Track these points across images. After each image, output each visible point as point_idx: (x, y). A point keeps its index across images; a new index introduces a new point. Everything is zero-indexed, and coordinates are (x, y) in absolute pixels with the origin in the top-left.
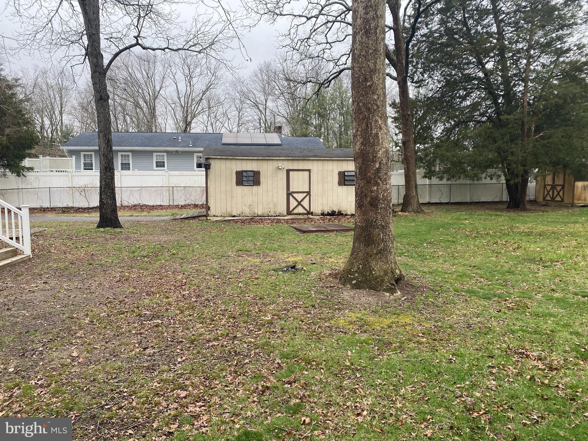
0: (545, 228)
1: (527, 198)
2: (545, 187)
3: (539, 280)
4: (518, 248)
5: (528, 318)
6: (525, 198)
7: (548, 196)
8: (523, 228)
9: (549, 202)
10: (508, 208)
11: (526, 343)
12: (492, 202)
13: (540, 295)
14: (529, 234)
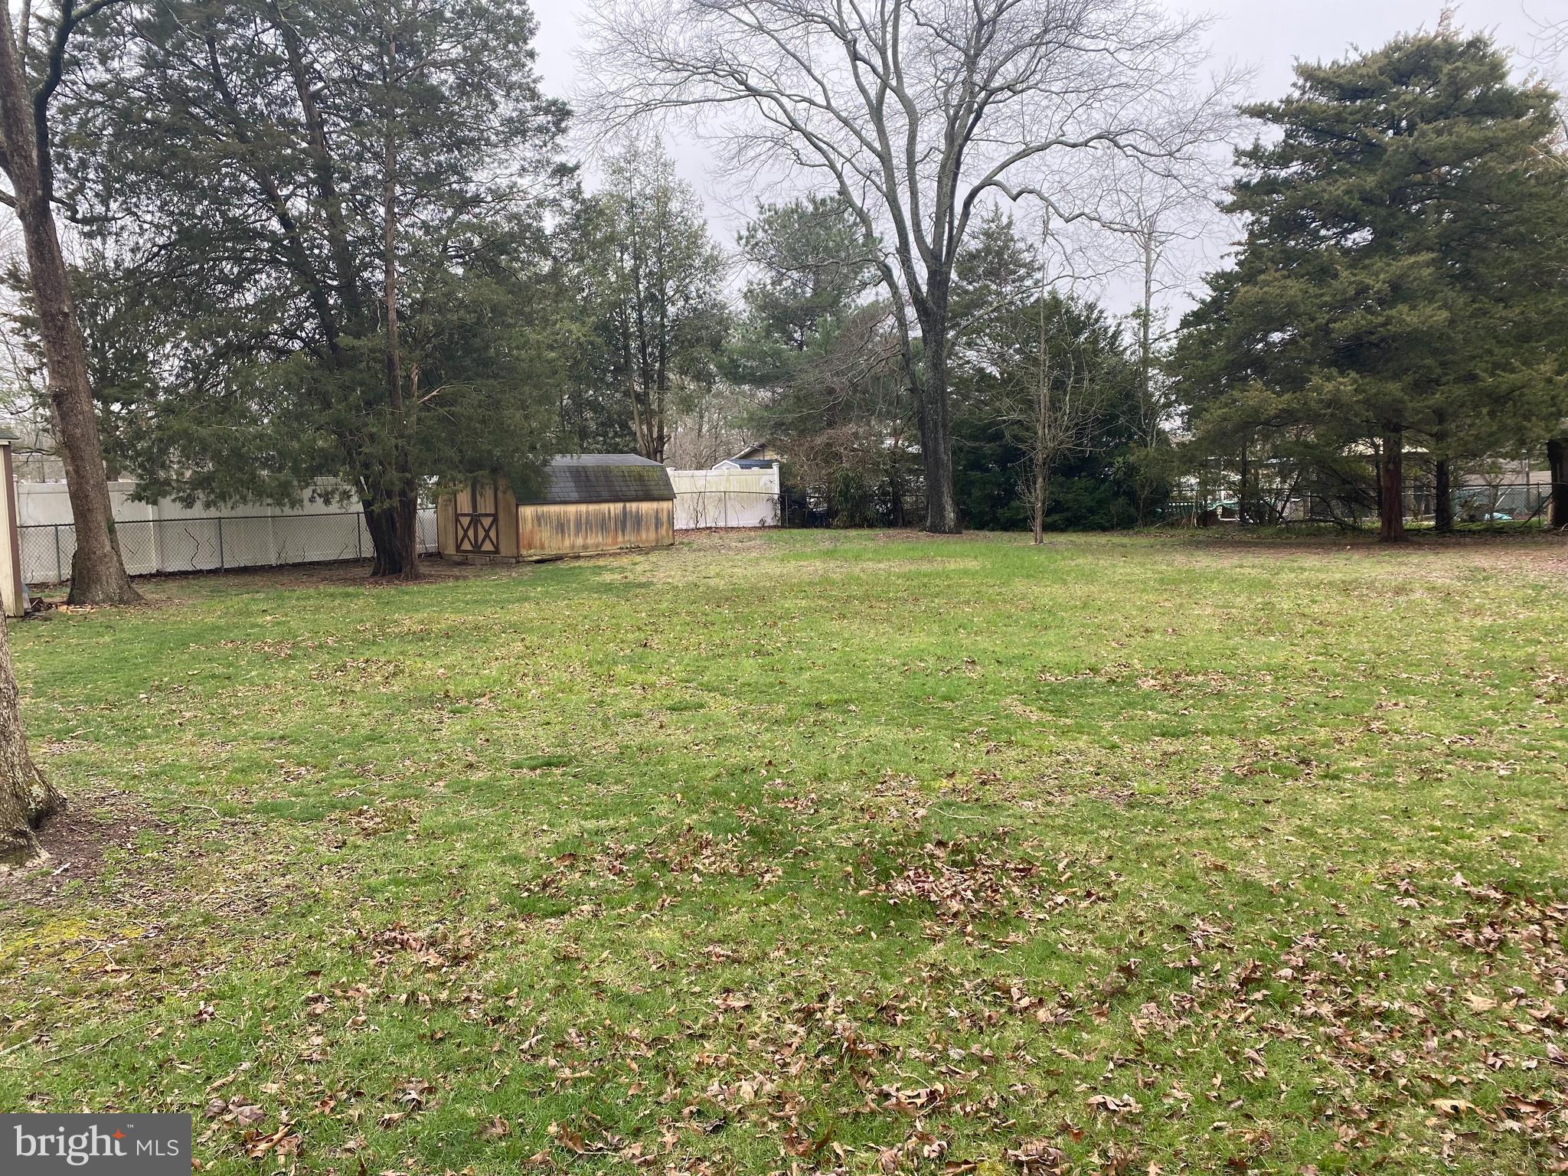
0: (459, 618)
1: (419, 548)
2: (457, 520)
3: (442, 746)
4: (395, 674)
5: (412, 848)
6: (413, 547)
7: (466, 541)
8: (409, 622)
9: (470, 556)
10: (374, 574)
11: (404, 912)
12: (335, 562)
13: (441, 784)
14: (421, 637)
